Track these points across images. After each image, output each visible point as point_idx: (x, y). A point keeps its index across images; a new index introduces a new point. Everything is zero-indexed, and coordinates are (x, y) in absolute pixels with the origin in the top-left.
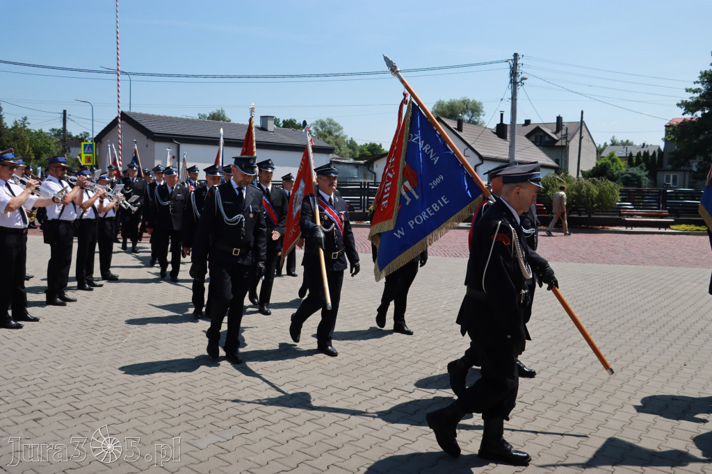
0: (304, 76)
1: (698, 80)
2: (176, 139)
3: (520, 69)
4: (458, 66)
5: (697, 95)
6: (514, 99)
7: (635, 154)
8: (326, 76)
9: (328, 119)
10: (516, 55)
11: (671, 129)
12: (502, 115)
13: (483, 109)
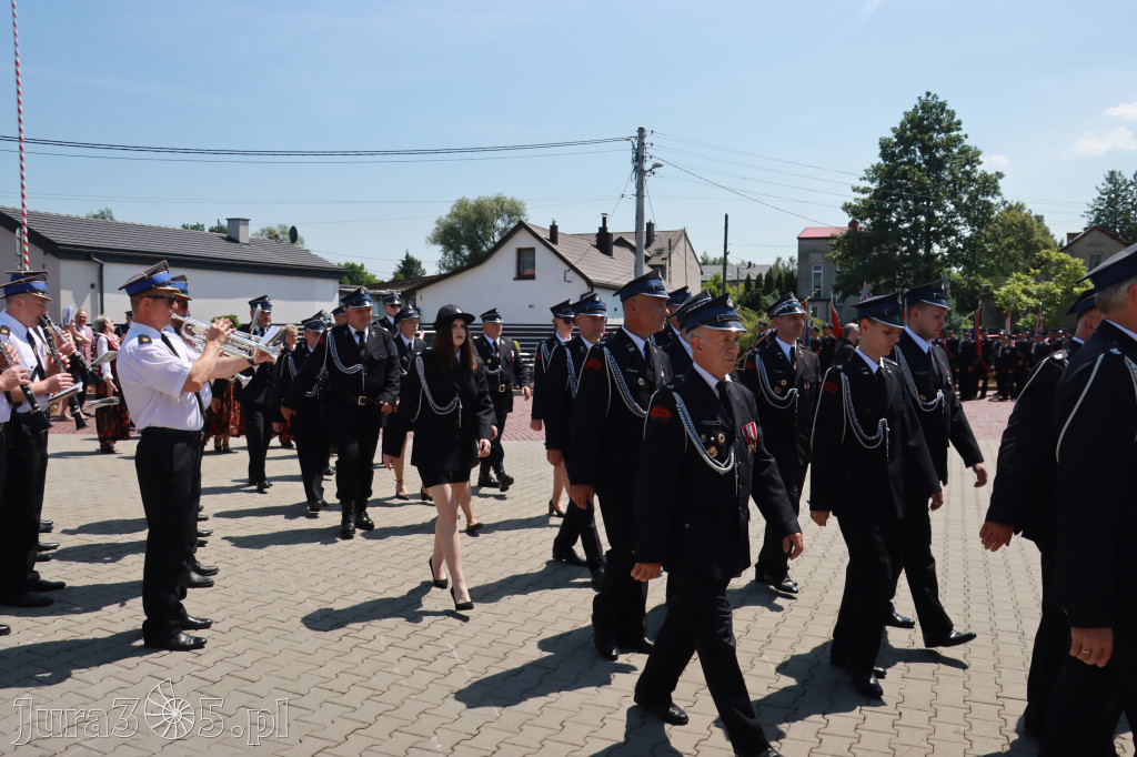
0: (323, 154)
1: (864, 174)
2: (97, 255)
3: (648, 151)
4: (558, 145)
5: (866, 196)
6: (640, 195)
7: (753, 277)
8: (358, 154)
9: (281, 226)
10: (641, 130)
11: (835, 242)
12: (604, 219)
13: (526, 213)
